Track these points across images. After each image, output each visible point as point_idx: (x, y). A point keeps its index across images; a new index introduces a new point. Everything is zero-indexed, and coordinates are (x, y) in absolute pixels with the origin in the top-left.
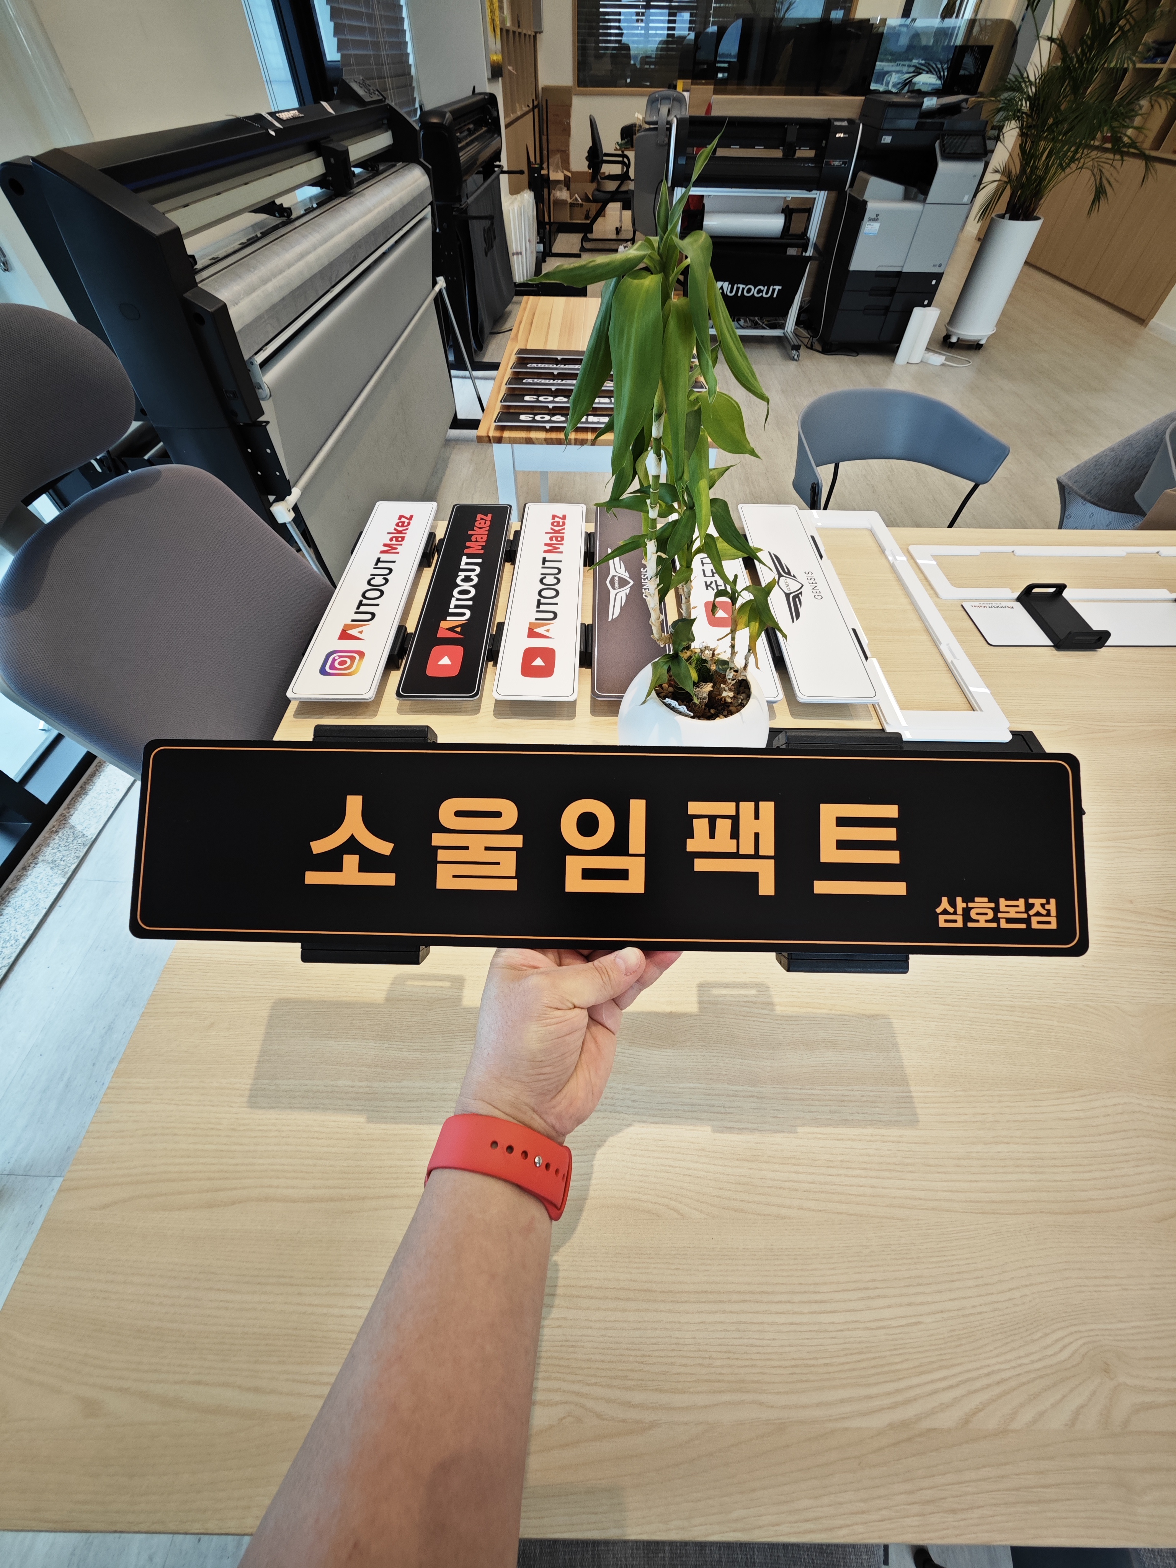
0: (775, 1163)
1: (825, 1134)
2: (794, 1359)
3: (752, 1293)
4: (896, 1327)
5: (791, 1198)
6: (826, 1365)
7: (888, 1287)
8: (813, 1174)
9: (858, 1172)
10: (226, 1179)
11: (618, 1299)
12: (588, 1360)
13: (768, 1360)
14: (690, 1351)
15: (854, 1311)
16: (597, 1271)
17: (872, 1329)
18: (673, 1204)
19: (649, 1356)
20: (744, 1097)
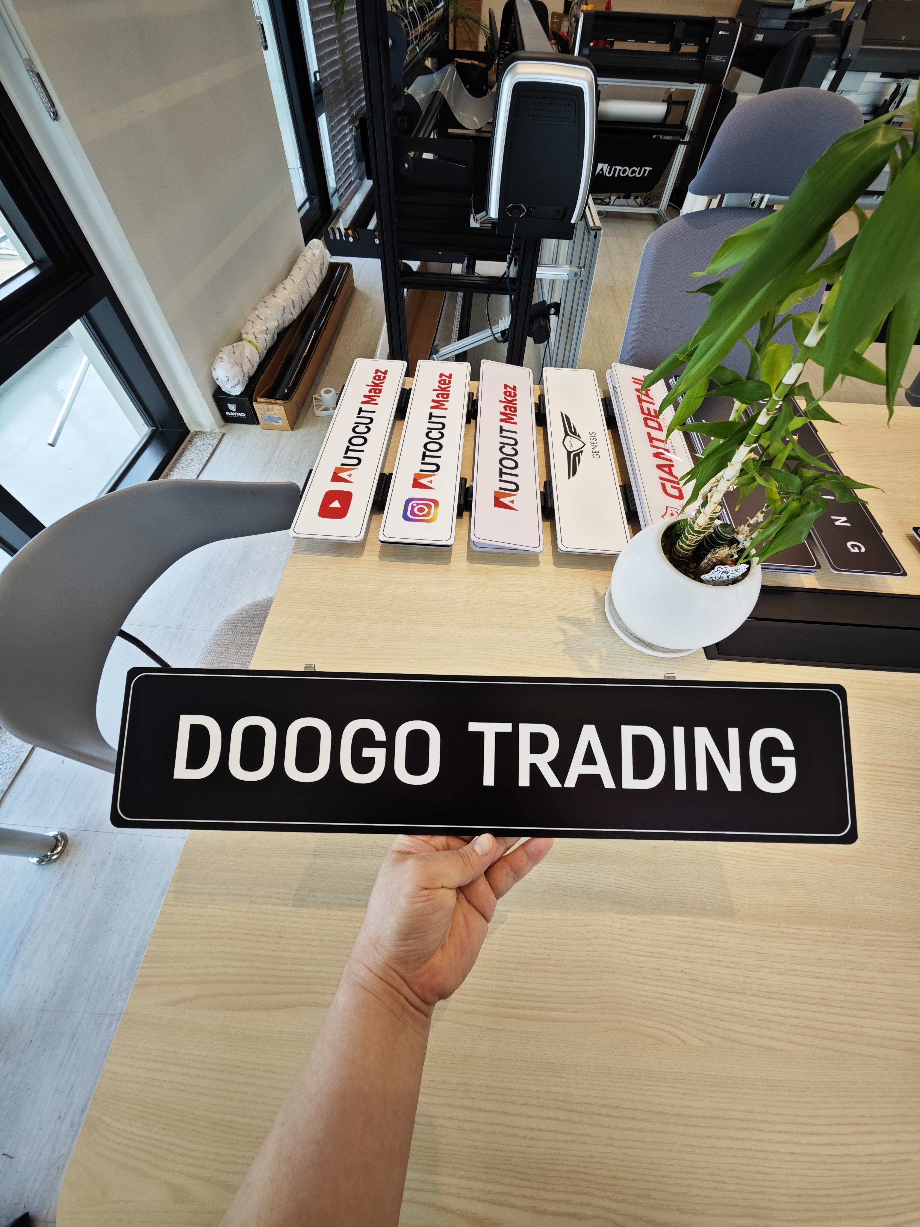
0: (763, 997)
1: (806, 972)
2: (799, 1189)
3: (754, 1121)
4: (887, 1163)
5: (779, 1031)
6: (828, 1195)
7: (876, 1124)
8: (797, 1009)
9: (837, 1010)
10: (279, 983)
11: (635, 1119)
12: (614, 1177)
13: (775, 1187)
14: (704, 1174)
15: (848, 1144)
16: (613, 1091)
17: (867, 1163)
18: (675, 1031)
19: (667, 1177)
20: (729, 932)
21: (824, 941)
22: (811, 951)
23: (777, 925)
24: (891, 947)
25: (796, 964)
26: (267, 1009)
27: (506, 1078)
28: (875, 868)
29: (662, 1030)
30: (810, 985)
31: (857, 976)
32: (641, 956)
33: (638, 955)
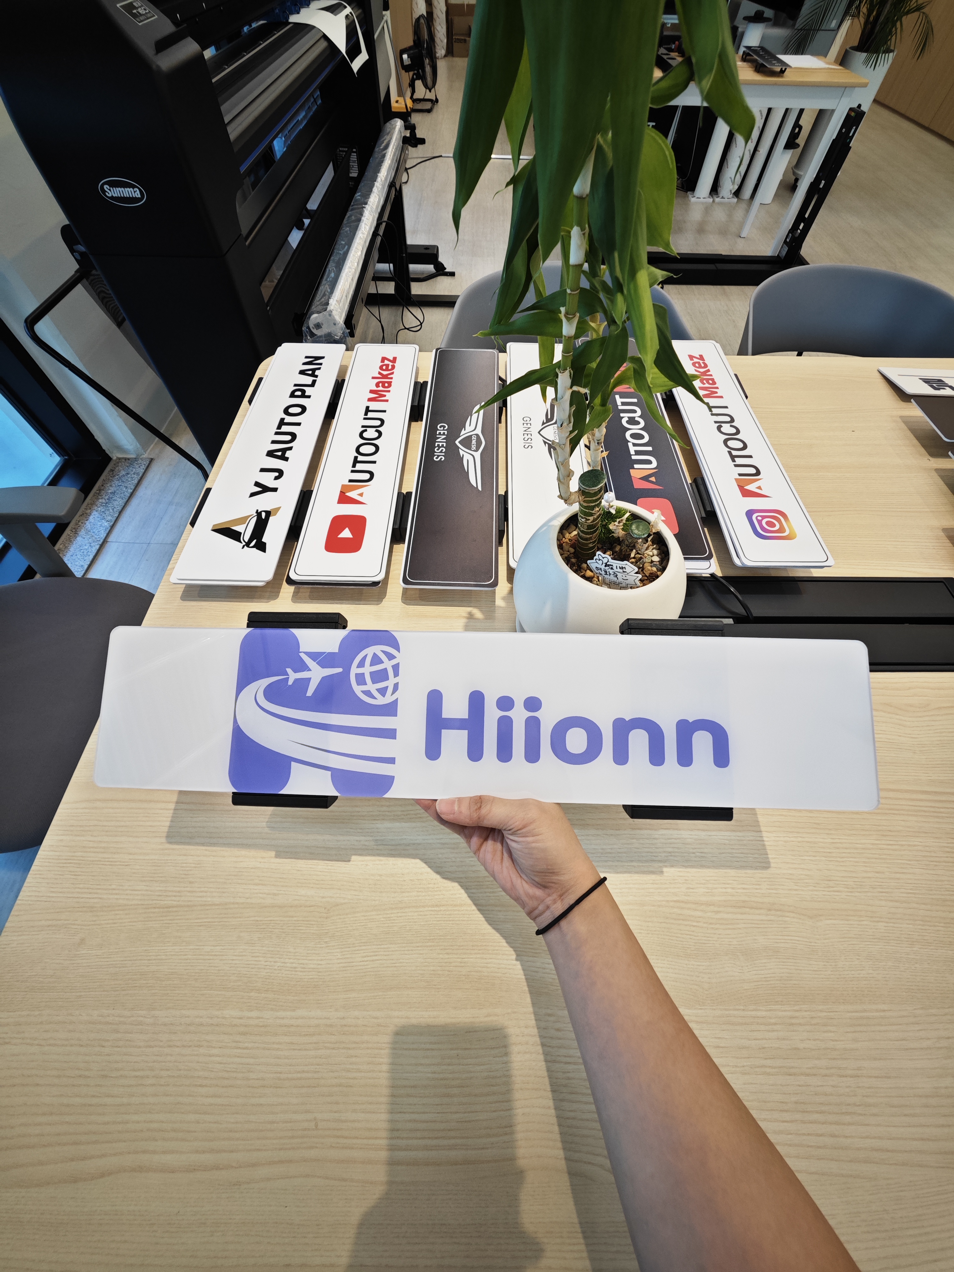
1: (777, 1068)
10: (95, 1142)
21: (800, 1024)
22: (784, 1039)
23: (742, 1007)
24: (882, 1025)
25: (766, 1059)
26: (75, 1180)
27: (386, 1251)
28: (865, 923)
29: (593, 1164)
30: (781, 1085)
31: (840, 1068)
32: (569, 1063)
33: (566, 1063)
